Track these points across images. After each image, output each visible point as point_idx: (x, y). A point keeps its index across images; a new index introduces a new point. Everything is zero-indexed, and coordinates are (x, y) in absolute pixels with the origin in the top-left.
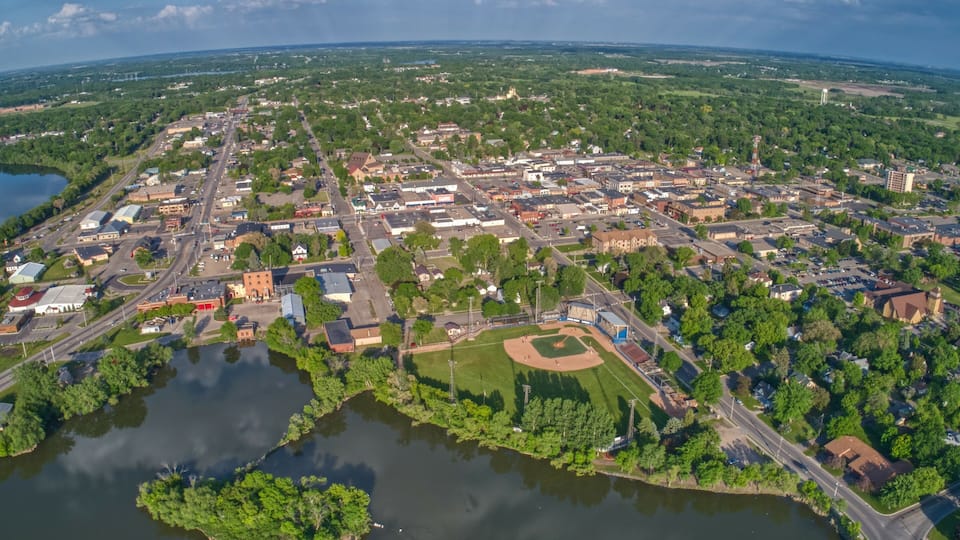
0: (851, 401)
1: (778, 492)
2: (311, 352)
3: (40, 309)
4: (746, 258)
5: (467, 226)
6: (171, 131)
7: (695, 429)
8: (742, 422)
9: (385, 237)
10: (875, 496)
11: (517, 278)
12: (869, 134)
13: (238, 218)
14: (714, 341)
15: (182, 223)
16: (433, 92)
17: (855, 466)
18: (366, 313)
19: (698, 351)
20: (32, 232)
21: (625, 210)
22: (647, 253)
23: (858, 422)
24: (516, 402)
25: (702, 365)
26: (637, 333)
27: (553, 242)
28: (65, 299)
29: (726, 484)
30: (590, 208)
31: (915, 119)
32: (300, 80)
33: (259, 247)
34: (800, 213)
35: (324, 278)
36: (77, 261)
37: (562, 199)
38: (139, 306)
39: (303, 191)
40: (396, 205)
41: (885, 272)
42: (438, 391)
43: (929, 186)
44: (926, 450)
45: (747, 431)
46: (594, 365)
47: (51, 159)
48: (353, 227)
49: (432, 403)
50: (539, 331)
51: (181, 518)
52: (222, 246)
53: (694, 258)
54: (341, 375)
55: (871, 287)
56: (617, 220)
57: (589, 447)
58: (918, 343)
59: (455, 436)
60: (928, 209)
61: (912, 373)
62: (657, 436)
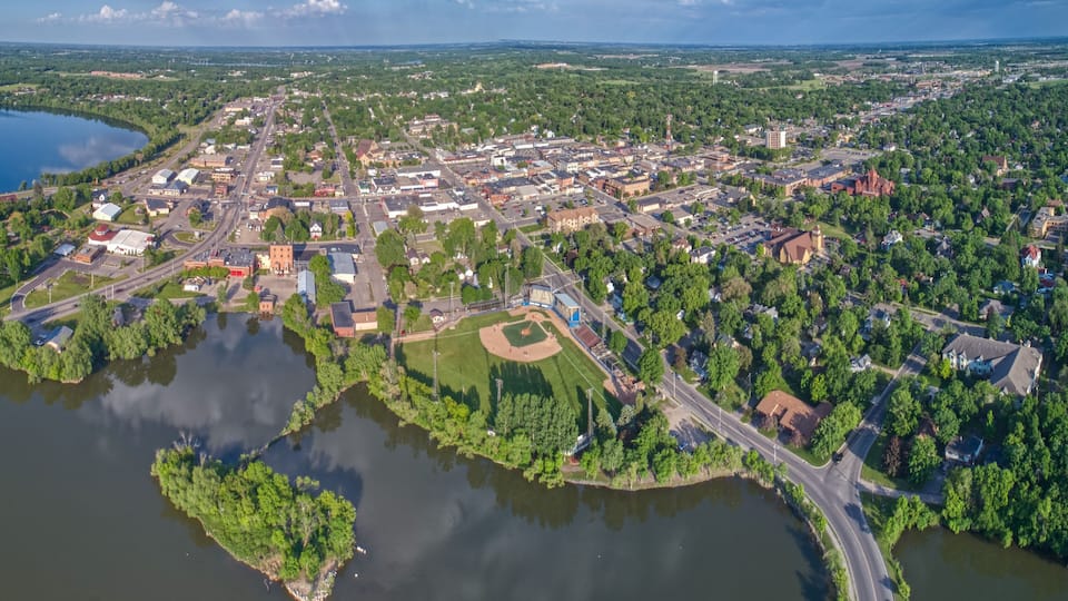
0: (769, 355)
1: (727, 472)
2: (318, 333)
3: (111, 246)
4: (669, 227)
5: (449, 210)
6: (227, 110)
7: (646, 415)
8: (685, 399)
9: (383, 220)
10: (808, 449)
11: (489, 261)
12: (750, 104)
13: (271, 192)
14: (651, 314)
15: (228, 191)
16: (421, 87)
17: (785, 422)
18: (366, 296)
19: (639, 327)
20: (116, 177)
21: (572, 190)
22: (591, 230)
23: (779, 374)
24: (490, 400)
25: (643, 340)
26: (588, 315)
27: (517, 224)
28: (131, 242)
29: (680, 474)
30: (545, 189)
31: (781, 87)
32: (323, 75)
33: (284, 221)
34: (706, 179)
35: (334, 258)
36: (145, 210)
37: (523, 181)
38: (186, 263)
39: (321, 172)
40: (393, 189)
41: (777, 221)
42: (423, 386)
43: (798, 140)
44: (839, 385)
45: (689, 408)
46: (554, 353)
47: (139, 119)
48: (360, 209)
49: (418, 400)
50: (509, 318)
51: (186, 501)
52: (256, 217)
53: (629, 233)
54: (341, 361)
55: (768, 237)
56: (566, 199)
57: (556, 450)
58: (811, 280)
59: (436, 441)
60: (799, 159)
61: (812, 311)
62: (614, 430)
